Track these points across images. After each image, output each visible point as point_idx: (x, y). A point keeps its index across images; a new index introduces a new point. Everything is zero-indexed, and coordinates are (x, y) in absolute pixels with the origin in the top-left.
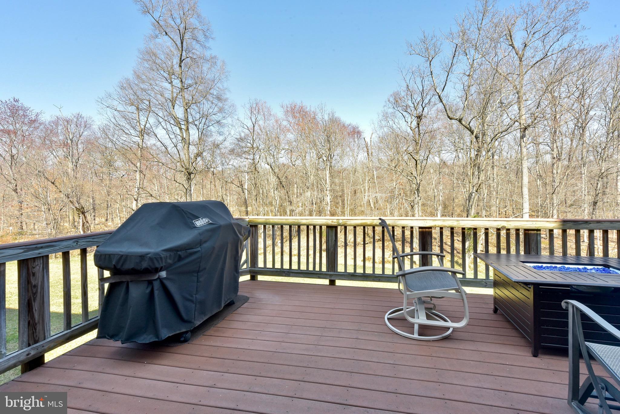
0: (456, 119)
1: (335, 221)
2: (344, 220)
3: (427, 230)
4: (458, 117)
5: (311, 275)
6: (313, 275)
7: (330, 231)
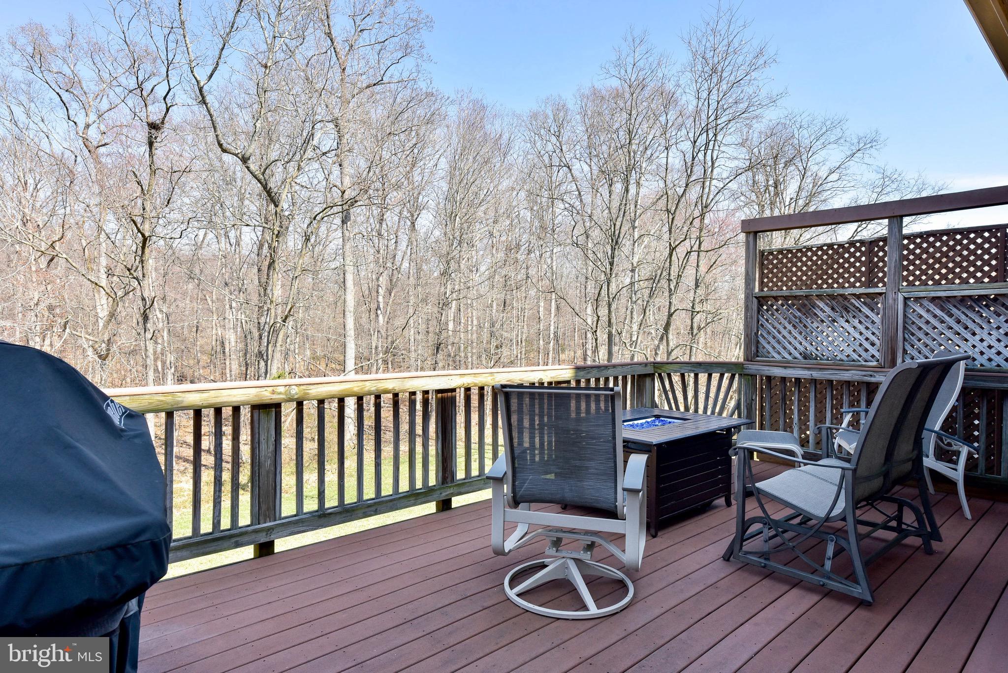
0: (236, 155)
1: (282, 389)
2: (302, 387)
3: (449, 394)
4: (239, 151)
5: (216, 543)
6: (220, 543)
7: (262, 416)
